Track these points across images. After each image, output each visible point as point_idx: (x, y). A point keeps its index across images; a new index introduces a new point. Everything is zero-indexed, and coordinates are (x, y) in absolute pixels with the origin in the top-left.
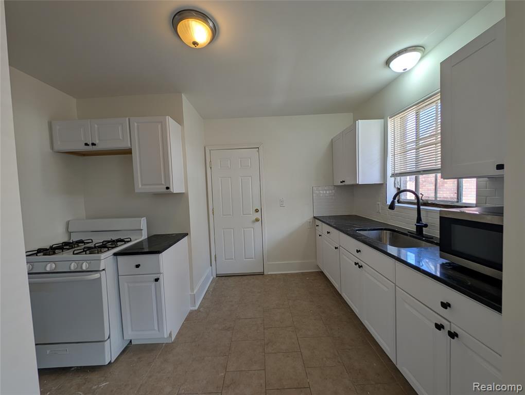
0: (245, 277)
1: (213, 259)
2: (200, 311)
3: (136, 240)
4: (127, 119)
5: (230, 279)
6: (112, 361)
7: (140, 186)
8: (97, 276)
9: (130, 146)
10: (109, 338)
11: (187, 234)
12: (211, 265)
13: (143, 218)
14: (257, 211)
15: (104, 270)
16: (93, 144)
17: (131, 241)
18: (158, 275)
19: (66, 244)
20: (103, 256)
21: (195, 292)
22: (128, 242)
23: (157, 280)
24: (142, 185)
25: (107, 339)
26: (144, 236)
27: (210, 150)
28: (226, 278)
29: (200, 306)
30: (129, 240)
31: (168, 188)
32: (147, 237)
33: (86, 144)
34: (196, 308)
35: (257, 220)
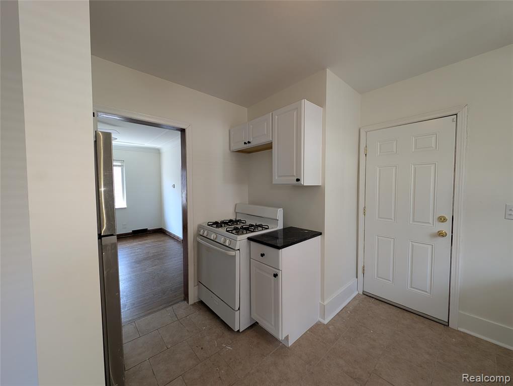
0: (406, 314)
1: (359, 271)
2: (329, 329)
3: (272, 228)
4: (271, 114)
5: (382, 305)
6: (241, 331)
7: (276, 178)
8: (232, 253)
9: (271, 139)
10: (239, 309)
11: (321, 234)
12: (357, 277)
13: (280, 209)
14: (442, 219)
15: (239, 250)
16: (249, 142)
17: (268, 228)
18: (277, 271)
19: (231, 221)
20: (240, 237)
21: (325, 303)
22: (266, 229)
23: (276, 275)
24: (279, 176)
25: (237, 311)
26: (280, 226)
27: (366, 132)
28: (377, 301)
29: (331, 322)
30: (267, 227)
31: (298, 180)
32: (282, 228)
33: (245, 143)
34: (326, 322)
35: (441, 234)
